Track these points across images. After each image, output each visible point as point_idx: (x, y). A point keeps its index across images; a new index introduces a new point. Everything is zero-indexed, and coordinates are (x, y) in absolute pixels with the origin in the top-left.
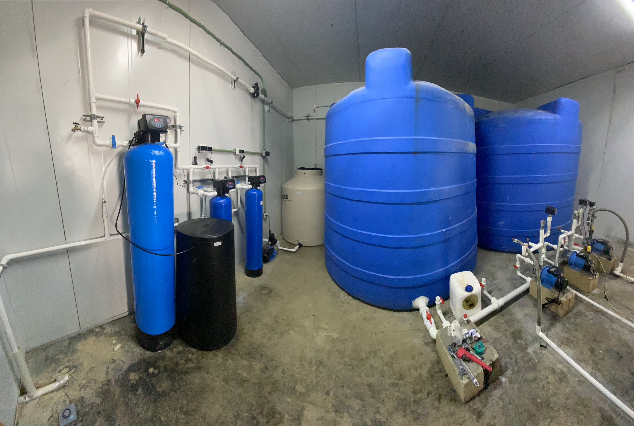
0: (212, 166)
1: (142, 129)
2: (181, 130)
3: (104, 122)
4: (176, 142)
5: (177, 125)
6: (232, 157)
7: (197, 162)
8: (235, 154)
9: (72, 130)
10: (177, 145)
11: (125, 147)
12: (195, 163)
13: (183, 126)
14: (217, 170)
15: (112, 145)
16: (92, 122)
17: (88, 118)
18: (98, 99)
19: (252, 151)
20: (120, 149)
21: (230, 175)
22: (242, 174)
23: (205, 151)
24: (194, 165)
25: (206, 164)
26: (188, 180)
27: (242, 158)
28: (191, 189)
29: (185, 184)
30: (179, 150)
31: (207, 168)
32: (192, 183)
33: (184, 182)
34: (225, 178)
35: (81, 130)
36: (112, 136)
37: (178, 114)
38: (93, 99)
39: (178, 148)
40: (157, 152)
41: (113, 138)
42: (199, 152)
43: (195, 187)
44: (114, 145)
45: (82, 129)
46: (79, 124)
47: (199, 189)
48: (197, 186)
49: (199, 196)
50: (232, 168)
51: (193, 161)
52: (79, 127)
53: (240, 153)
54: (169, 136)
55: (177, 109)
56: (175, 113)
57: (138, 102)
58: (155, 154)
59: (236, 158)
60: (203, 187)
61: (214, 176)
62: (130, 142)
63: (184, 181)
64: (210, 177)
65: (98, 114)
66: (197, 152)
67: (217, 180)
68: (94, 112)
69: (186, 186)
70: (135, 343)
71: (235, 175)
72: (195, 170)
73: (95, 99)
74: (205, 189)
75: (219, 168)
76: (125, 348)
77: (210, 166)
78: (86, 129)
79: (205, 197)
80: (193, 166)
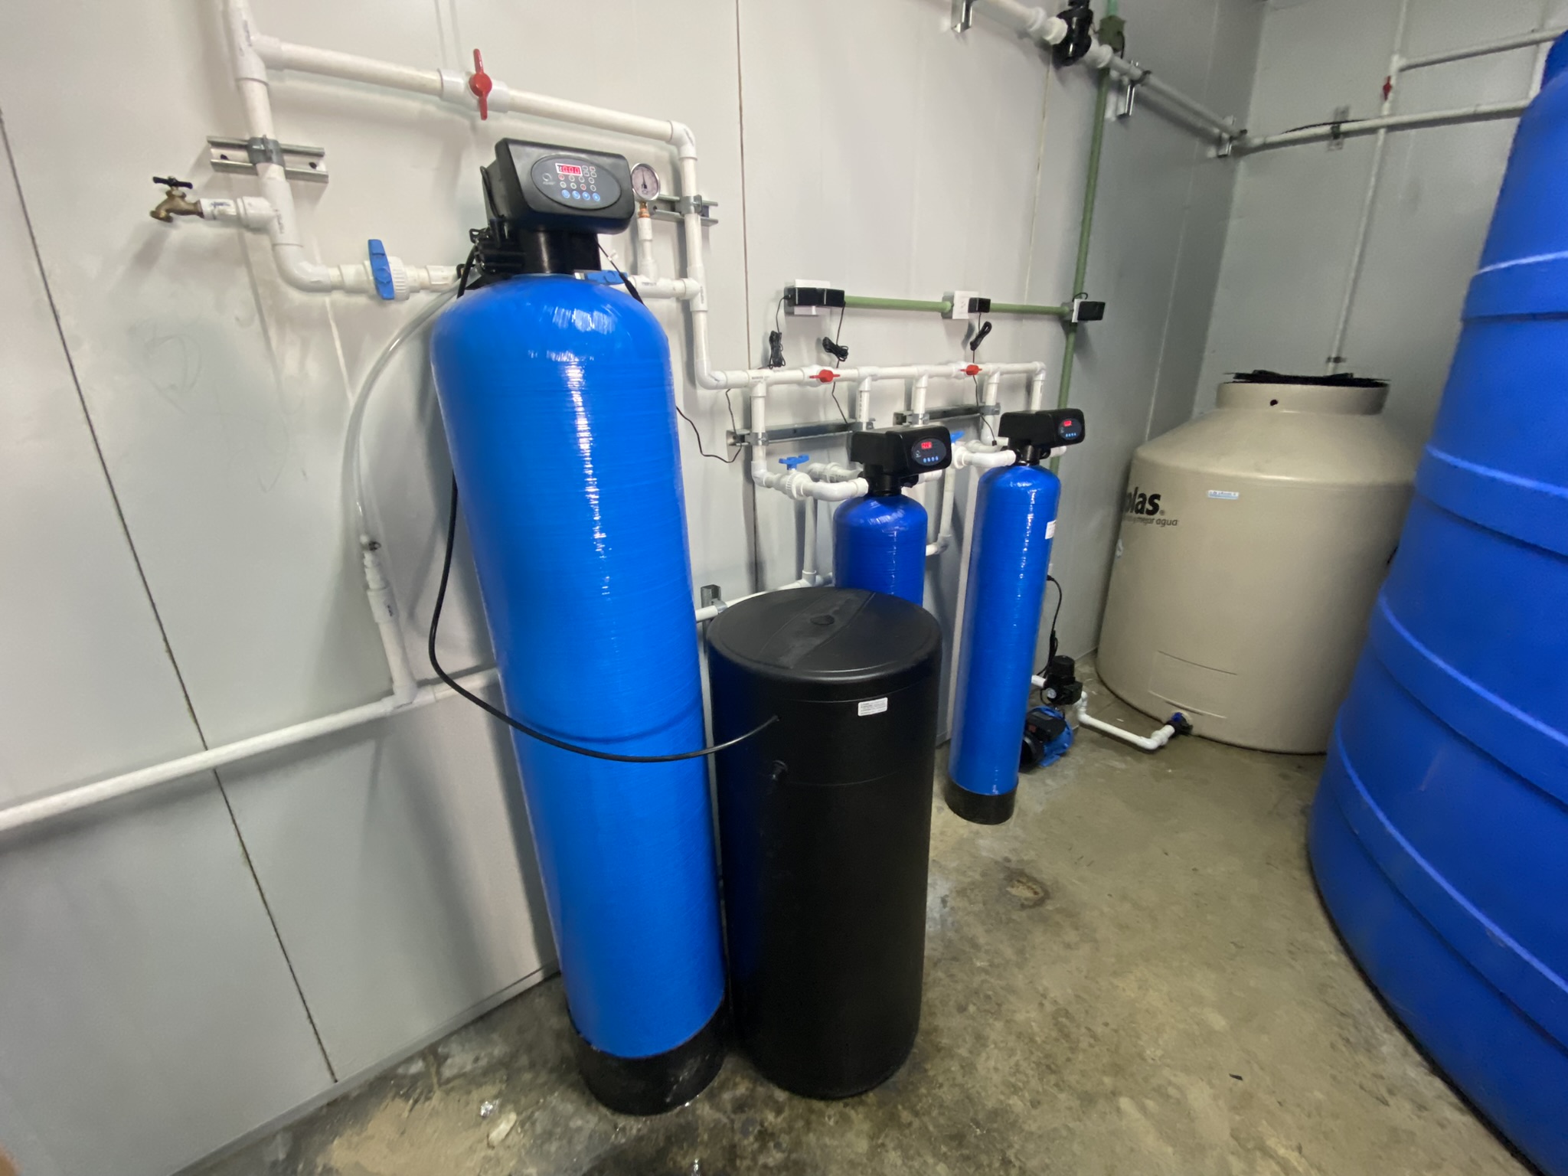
0: (844, 370)
1: (504, 211)
2: (707, 222)
3: (323, 178)
4: (683, 273)
5: (688, 198)
6: (936, 328)
7: (784, 354)
8: (947, 315)
9: (155, 214)
10: (691, 284)
11: (444, 293)
12: (776, 360)
13: (716, 205)
14: (866, 385)
15: (377, 288)
16: (256, 174)
17: (239, 157)
18: (276, 65)
19: (1026, 302)
20: (422, 301)
21: (920, 408)
22: (971, 400)
23: (814, 310)
24: (770, 366)
25: (820, 362)
26: (746, 432)
27: (977, 331)
28: (761, 468)
29: (736, 449)
30: (699, 304)
31: (825, 377)
32: (764, 443)
33: (731, 440)
34: (900, 419)
35: (201, 214)
36: (370, 242)
37: (689, 150)
38: (252, 66)
39: (695, 295)
40: (583, 320)
41: (377, 254)
42: (789, 313)
43: (775, 460)
44: (383, 286)
45: (206, 205)
46: (189, 185)
47: (789, 467)
48: (785, 457)
49: (792, 497)
50: (931, 377)
51: (765, 351)
52: (191, 198)
53: (971, 309)
54: (647, 245)
55: (679, 128)
56: (673, 148)
57: (480, 85)
58: (571, 324)
59: (950, 333)
60: (806, 459)
61: (853, 413)
62: (464, 271)
63: (732, 434)
64: (833, 415)
65: (289, 138)
66: (782, 311)
67: (864, 429)
68: (264, 125)
69: (742, 454)
70: (574, 1096)
71: (939, 404)
72: (775, 388)
73: (261, 65)
74: (817, 467)
75: (875, 378)
76: (533, 1124)
77: (835, 372)
78: (231, 211)
79: (815, 502)
80: (767, 373)
